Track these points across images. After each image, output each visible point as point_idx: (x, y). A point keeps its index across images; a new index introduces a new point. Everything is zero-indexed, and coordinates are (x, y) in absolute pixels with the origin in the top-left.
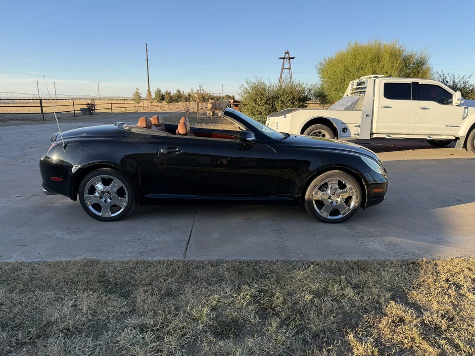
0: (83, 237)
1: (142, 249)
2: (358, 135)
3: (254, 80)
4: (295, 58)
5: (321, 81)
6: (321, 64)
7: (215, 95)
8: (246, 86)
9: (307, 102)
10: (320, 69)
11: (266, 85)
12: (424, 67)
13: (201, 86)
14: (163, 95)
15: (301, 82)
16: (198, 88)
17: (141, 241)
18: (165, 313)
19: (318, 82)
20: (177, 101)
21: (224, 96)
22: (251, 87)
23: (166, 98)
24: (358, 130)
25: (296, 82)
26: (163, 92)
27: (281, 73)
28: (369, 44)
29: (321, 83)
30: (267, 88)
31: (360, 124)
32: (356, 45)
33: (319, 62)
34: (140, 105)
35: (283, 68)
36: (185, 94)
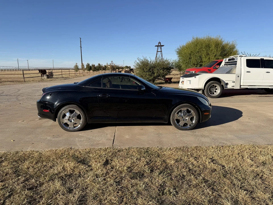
0: (61, 139)
1: (92, 144)
2: (234, 86)
3: (142, 58)
4: (164, 45)
5: (179, 58)
6: (178, 49)
7: (120, 66)
8: (138, 61)
9: (171, 70)
10: (178, 52)
11: (148, 61)
12: (235, 50)
13: (112, 62)
14: (91, 67)
15: (168, 59)
16: (111, 63)
17: (90, 140)
18: (107, 169)
19: (177, 59)
20: (98, 70)
21: (125, 67)
22: (140, 62)
23: (93, 68)
24: (233, 84)
25: (165, 59)
26: (91, 65)
27: (157, 54)
28: (204, 38)
29: (178, 59)
30: (149, 63)
31: (235, 81)
32: (197, 39)
33: (177, 48)
34: (78, 72)
35: (157, 52)
36: (103, 66)
